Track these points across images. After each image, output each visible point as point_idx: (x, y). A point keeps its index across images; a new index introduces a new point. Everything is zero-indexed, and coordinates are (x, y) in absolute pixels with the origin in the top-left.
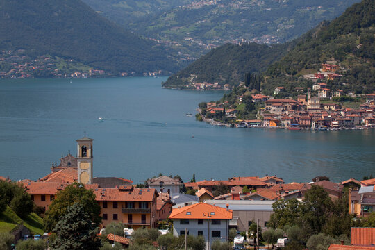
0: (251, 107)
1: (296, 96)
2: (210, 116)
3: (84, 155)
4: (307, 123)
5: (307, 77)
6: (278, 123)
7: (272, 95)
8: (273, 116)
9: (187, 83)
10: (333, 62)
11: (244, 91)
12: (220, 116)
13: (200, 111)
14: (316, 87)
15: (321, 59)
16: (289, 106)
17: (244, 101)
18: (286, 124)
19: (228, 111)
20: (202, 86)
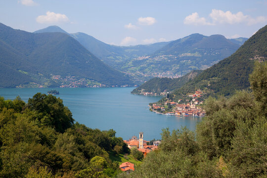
0: (170, 107)
1: (186, 103)
2: (155, 110)
3: (141, 137)
4: (191, 114)
5: (190, 96)
6: (180, 113)
7: (177, 102)
8: (179, 111)
9: (140, 92)
10: (200, 91)
11: (167, 100)
12: (159, 110)
13: (151, 107)
14: (194, 100)
15: (195, 89)
16: (184, 107)
17: (167, 104)
18: (184, 114)
19: (162, 108)
20: (146, 93)
